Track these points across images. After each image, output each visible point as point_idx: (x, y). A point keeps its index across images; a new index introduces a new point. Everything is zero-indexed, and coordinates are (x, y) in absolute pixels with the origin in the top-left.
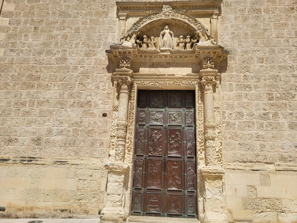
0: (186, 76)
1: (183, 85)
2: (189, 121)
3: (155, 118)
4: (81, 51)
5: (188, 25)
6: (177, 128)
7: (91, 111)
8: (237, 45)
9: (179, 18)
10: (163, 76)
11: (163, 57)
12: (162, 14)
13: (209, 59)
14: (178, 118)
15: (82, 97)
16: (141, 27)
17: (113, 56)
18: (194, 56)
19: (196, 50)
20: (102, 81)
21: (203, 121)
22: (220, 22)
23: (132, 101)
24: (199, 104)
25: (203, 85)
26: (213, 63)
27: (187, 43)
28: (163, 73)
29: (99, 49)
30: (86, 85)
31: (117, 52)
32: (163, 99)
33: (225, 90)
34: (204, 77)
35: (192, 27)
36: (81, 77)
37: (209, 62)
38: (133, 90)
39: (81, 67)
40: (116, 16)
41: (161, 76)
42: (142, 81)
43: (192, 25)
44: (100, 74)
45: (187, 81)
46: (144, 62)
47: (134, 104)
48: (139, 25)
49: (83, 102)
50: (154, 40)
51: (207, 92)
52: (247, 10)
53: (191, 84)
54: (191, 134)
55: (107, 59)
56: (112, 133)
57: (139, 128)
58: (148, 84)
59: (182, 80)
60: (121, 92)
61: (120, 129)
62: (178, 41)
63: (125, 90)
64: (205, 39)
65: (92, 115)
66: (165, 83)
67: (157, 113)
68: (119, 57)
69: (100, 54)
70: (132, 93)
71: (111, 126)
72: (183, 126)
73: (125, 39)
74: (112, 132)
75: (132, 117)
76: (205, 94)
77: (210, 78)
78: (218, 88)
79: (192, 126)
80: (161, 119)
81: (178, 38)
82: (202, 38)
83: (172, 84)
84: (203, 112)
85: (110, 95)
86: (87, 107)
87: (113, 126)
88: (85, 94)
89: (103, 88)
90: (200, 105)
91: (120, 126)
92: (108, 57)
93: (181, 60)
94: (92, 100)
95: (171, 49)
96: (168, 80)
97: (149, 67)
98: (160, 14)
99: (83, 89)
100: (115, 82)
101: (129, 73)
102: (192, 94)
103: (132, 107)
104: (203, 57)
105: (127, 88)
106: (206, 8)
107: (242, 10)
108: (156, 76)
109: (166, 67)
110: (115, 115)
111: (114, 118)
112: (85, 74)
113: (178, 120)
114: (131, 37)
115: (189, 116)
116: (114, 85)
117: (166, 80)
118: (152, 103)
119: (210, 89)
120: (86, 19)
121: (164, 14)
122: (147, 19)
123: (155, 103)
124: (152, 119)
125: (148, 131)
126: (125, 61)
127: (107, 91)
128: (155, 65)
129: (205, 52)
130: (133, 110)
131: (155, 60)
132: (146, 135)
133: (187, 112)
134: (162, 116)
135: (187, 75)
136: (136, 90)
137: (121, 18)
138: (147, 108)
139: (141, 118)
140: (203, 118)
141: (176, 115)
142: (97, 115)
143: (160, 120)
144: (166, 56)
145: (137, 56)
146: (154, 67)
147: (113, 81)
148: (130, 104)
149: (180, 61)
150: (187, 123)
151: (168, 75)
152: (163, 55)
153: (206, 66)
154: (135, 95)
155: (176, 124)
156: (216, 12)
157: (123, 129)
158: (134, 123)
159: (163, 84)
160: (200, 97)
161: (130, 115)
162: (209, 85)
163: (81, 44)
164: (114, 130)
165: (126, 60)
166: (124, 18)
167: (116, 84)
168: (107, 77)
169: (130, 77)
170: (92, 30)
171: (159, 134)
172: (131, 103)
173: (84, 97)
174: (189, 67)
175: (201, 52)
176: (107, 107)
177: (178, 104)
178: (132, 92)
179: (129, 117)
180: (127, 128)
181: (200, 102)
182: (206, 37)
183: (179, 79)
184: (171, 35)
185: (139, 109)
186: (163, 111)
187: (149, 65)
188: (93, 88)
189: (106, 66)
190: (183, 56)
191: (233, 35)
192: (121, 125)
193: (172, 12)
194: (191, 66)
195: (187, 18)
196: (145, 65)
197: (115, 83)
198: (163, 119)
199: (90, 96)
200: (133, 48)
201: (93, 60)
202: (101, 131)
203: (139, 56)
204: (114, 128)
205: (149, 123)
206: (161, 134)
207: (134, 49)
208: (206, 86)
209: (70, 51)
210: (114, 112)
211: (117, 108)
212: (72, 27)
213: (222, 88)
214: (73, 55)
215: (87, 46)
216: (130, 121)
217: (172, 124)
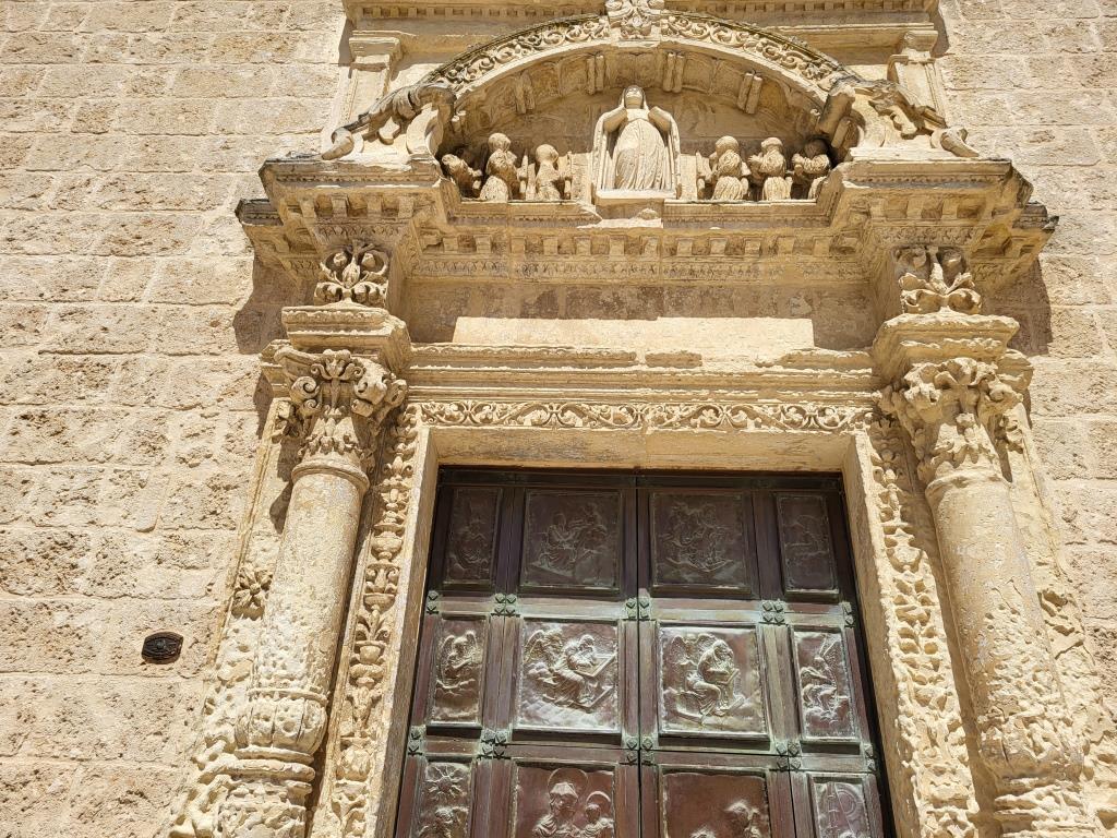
0: (779, 369)
1: (765, 429)
2: (828, 700)
3: (559, 678)
4: (87, 226)
5: (769, 79)
6: (734, 762)
7: (60, 618)
8: (1083, 197)
9: (707, 44)
10: (616, 369)
11: (617, 249)
12: (607, 24)
13: (933, 251)
14: (732, 679)
15: (18, 513)
16: (477, 83)
17: (281, 244)
18: (822, 247)
19: (842, 188)
20: (187, 402)
21: (954, 711)
22: (950, 85)
23: (387, 541)
24: (900, 568)
25: (918, 426)
26: (967, 275)
27: (765, 176)
28: (617, 349)
29: (208, 217)
30: (74, 426)
31: (307, 207)
32: (619, 530)
33: (1073, 467)
34: (920, 366)
35: (793, 86)
36: (51, 374)
37: (938, 271)
38: (398, 461)
39: (62, 317)
40: (336, 57)
41: (600, 369)
42: (470, 403)
43: (794, 75)
44: (186, 360)
45: (788, 401)
46: (489, 286)
47: (396, 563)
48: (464, 75)
49: (16, 548)
50: (556, 166)
51: (956, 474)
52: (1092, 28)
53: (822, 420)
54: (851, 817)
55: (250, 268)
56: (194, 807)
57: (431, 760)
58: (514, 418)
59: (753, 393)
60: (303, 464)
61: (249, 776)
62: (708, 174)
63: (333, 455)
64: (898, 133)
65: (67, 647)
66: (630, 411)
67: (576, 635)
68: (320, 238)
69: (209, 240)
70: (393, 481)
71: (195, 746)
72: (778, 743)
73: (365, 132)
74: (193, 795)
75: (375, 669)
76: (942, 487)
77: (974, 374)
78: (1021, 451)
79: (853, 749)
80: (606, 688)
81: (705, 155)
82: (877, 125)
83: (684, 421)
84: (941, 631)
85: (230, 494)
86: (39, 583)
87: (210, 742)
88: (43, 487)
89: (187, 448)
90: (910, 579)
91: (252, 748)
92: (256, 257)
93: (733, 273)
94: (89, 531)
95: (668, 197)
96: (650, 392)
97: (519, 312)
98: (596, 25)
99: (40, 452)
100: (280, 407)
101: (373, 333)
102: (820, 497)
103: (381, 581)
104: (890, 243)
105: (354, 439)
106: (860, 16)
107: (1068, 32)
108: (571, 369)
109: (633, 315)
110: (244, 649)
111: (226, 672)
112: (78, 359)
113: (738, 697)
114: (404, 122)
115: (818, 665)
116: (270, 422)
117: (639, 392)
118: (538, 563)
119: (981, 449)
120: (163, 70)
121: (619, 25)
122: (512, 46)
123: (561, 558)
124: (537, 682)
125: (503, 781)
126: (359, 262)
127: (216, 469)
128: (561, 302)
129: (905, 212)
130: (384, 608)
131: (560, 272)
132: (487, 815)
133: (798, 629)
134: (609, 656)
135: (788, 360)
136: (418, 462)
137: (359, 60)
138: (500, 596)
139: (452, 675)
140: (950, 680)
141: (718, 652)
142: (104, 652)
143: (599, 690)
144: (633, 245)
145: (440, 244)
146: (551, 316)
147: (262, 399)
148: (365, 559)
149: (730, 281)
150: (813, 720)
151: (653, 360)
152: (618, 235)
153: (920, 296)
154: (409, 495)
155: (721, 727)
156: (922, 32)
157: (276, 779)
158: (383, 719)
159: (619, 420)
160: (897, 513)
161: (357, 649)
162: (969, 417)
163: (96, 187)
164: (213, 785)
165: (360, 257)
166: (386, 59)
167: (281, 418)
168: (227, 379)
169: (386, 364)
170: (181, 117)
171: (592, 817)
172: (376, 552)
173: (37, 512)
174: (793, 316)
175: (876, 210)
176: (192, 583)
177: (729, 570)
178: (391, 474)
179: (354, 662)
180: (318, 760)
181: (905, 552)
182: (902, 118)
183: (729, 387)
184: (665, 134)
185: (441, 605)
186: (615, 623)
187: (525, 305)
188: (116, 448)
189: (239, 307)
190: (749, 247)
191: (1044, 145)
192: (270, 737)
193: (667, 18)
194: (806, 308)
195: (759, 45)
196: (489, 302)
197: (272, 414)
198: (622, 682)
199: (80, 505)
200: (410, 177)
201: (155, 277)
202: (101, 787)
203: (454, 244)
204: (213, 758)
205: (512, 711)
206: (605, 809)
207: (418, 180)
208: (944, 427)
209: (16, 226)
210: (239, 623)
211: (262, 594)
212: (67, 106)
213: (1049, 457)
214: (29, 246)
215: (138, 198)
216: (350, 699)
217: (694, 730)
